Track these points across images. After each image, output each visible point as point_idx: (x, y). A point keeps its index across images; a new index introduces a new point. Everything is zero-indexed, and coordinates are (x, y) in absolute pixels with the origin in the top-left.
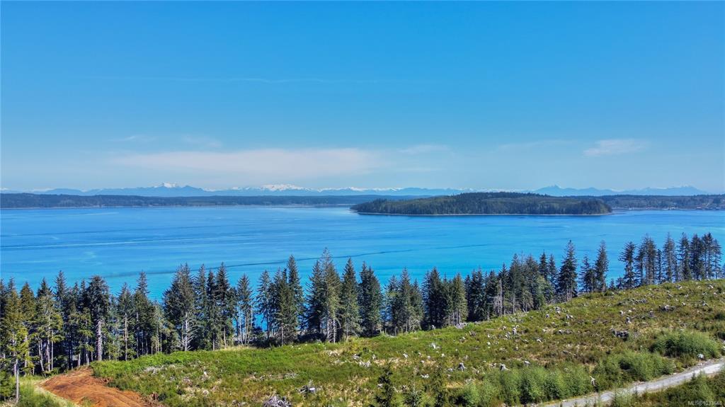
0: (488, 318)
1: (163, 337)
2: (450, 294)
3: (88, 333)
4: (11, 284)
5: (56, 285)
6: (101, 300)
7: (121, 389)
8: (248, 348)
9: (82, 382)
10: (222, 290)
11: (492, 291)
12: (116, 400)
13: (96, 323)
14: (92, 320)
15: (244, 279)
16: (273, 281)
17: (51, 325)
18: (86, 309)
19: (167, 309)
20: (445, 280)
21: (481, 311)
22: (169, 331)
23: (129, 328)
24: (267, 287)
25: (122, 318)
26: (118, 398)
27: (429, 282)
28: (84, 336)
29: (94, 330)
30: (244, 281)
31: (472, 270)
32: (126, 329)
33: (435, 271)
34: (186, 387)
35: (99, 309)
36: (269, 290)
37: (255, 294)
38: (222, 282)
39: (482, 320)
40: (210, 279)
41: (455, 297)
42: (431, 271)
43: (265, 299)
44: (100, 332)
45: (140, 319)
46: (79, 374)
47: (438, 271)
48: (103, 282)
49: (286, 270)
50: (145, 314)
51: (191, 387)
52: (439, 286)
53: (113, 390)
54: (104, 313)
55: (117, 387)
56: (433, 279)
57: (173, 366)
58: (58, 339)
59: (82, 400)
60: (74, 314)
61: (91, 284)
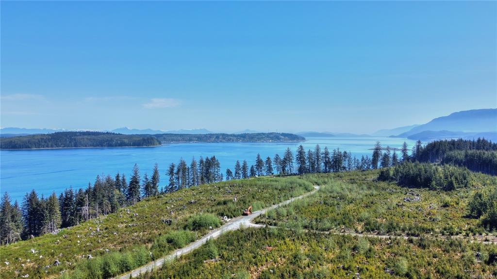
0: (78, 223)
2: (47, 209)
11: (81, 203)
20: (43, 198)
21: (73, 219)
27: (28, 201)
31: (65, 189)
33: (34, 193)
39: (73, 225)
41: (51, 211)
42: (29, 193)
47: (36, 192)
52: (37, 204)
56: (32, 199)
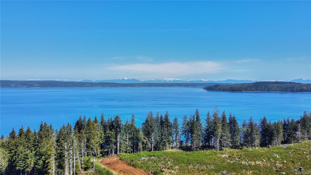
0: (293, 143)
1: (143, 143)
2: (275, 130)
3: (114, 140)
4: (85, 118)
5: (101, 119)
6: (119, 126)
7: (135, 168)
8: (179, 150)
9: (117, 162)
10: (167, 124)
12: (135, 173)
13: (117, 136)
14: (115, 134)
15: (175, 119)
16: (189, 120)
17: (100, 136)
18: (113, 130)
19: (144, 131)
20: (270, 123)
21: (289, 139)
22: (145, 141)
23: (129, 139)
24: (186, 123)
25: (126, 134)
26: (136, 172)
27: (262, 123)
28: (112, 142)
29: (116, 139)
30: (176, 120)
32: (128, 139)
33: (265, 118)
34: (163, 169)
35: (118, 130)
36: (187, 124)
37: (180, 126)
38: (167, 120)
40: (161, 118)
42: (263, 118)
43: (185, 129)
44: (118, 140)
45: (134, 135)
46: (114, 158)
48: (120, 118)
49: (194, 116)
50: (136, 133)
51: (165, 168)
53: (132, 168)
54: (120, 131)
55: (133, 166)
56: (264, 122)
57: (152, 158)
58: (102, 142)
59: (120, 171)
60: (108, 132)
61: (115, 119)
